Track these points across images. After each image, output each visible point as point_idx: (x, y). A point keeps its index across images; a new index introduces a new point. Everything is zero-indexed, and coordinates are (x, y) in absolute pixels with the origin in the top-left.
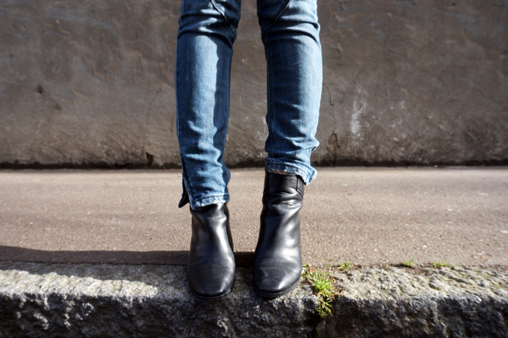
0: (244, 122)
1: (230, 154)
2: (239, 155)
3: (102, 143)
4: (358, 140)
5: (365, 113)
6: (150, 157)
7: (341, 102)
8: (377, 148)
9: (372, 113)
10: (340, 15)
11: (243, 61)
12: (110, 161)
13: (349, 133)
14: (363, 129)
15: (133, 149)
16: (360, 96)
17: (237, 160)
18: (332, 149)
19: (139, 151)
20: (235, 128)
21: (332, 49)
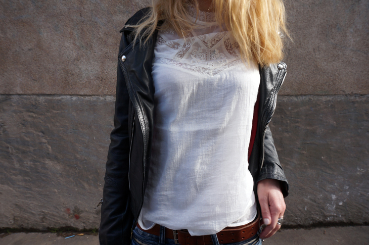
0: (318, 198)
1: (306, 219)
2: (313, 220)
11: (322, 158)
17: (311, 222)
20: (311, 202)
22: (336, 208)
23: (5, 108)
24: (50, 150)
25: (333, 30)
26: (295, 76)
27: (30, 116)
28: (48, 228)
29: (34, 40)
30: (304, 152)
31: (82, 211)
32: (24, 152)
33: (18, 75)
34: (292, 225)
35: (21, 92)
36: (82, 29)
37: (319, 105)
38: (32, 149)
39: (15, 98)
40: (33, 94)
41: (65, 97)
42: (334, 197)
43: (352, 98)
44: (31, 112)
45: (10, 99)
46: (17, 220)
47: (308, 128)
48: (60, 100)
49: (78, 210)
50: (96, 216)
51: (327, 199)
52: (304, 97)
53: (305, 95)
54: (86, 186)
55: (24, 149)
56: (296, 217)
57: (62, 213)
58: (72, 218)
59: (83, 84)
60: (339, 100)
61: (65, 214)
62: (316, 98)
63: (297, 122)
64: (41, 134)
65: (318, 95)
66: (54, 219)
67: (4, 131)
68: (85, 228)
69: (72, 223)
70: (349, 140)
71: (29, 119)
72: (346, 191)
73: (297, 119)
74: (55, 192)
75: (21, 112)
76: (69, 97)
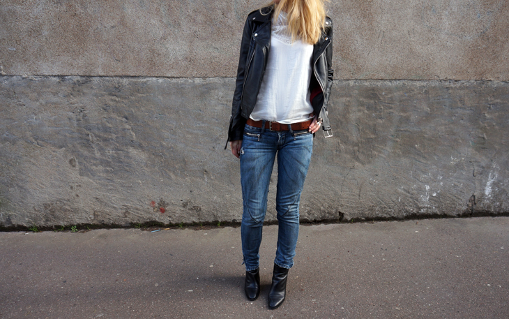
0: (412, 189)
1: (400, 211)
2: (406, 211)
3: (305, 205)
4: (489, 199)
5: (496, 181)
6: (341, 214)
7: (481, 174)
8: (501, 204)
9: (500, 181)
10: (488, 113)
11: (416, 146)
12: (311, 218)
13: (483, 195)
14: (493, 192)
15: (329, 209)
16: (494, 170)
17: (405, 214)
18: (471, 205)
19: (334, 211)
20: (405, 193)
21: (479, 137)
22: (430, 199)
23: (85, 91)
24: (134, 137)
25: (428, 12)
26: (389, 60)
27: (112, 100)
28: (132, 223)
29: (118, 17)
30: (397, 139)
31: (168, 204)
32: (105, 140)
33: (100, 55)
34: (385, 217)
35: (103, 74)
36: (169, 6)
37: (413, 90)
38: (114, 136)
39: (96, 80)
40: (116, 76)
41: (151, 79)
42: (428, 188)
43: (447, 84)
44: (113, 95)
45: (91, 81)
46: (98, 216)
47: (402, 114)
48: (145, 83)
49: (164, 202)
50: (182, 209)
51: (421, 190)
52: (398, 82)
53: (399, 80)
54: (172, 176)
55: (105, 136)
56: (390, 208)
57: (146, 207)
58: (157, 211)
59: (170, 65)
60: (433, 85)
61: (149, 207)
62: (410, 83)
63: (391, 108)
64: (124, 119)
65: (412, 80)
66: (138, 213)
67: (84, 116)
68: (170, 223)
69: (158, 217)
70: (443, 127)
71: (111, 103)
72: (439, 181)
73: (391, 105)
74: (139, 184)
75: (103, 95)
76: (154, 79)
